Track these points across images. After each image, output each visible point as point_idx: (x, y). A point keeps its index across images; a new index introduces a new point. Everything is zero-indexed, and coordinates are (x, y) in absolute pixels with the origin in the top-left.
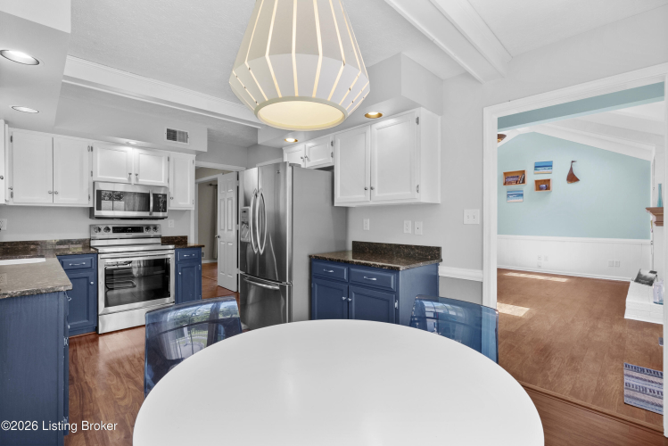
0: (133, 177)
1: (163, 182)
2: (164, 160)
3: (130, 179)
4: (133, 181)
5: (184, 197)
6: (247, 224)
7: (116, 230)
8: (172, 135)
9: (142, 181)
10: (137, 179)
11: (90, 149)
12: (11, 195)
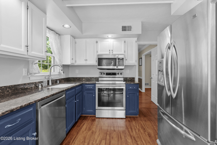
0: (111, 51)
1: (123, 52)
2: (123, 42)
3: (110, 52)
4: (111, 53)
5: (132, 59)
6: (162, 71)
7: (107, 74)
8: (124, 29)
9: (114, 53)
10: (112, 52)
11: (97, 42)
12: (76, 61)
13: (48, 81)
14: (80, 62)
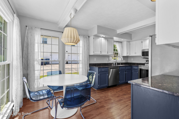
11: (142, 42)
12: (130, 54)
13: (116, 63)
14: (132, 54)
